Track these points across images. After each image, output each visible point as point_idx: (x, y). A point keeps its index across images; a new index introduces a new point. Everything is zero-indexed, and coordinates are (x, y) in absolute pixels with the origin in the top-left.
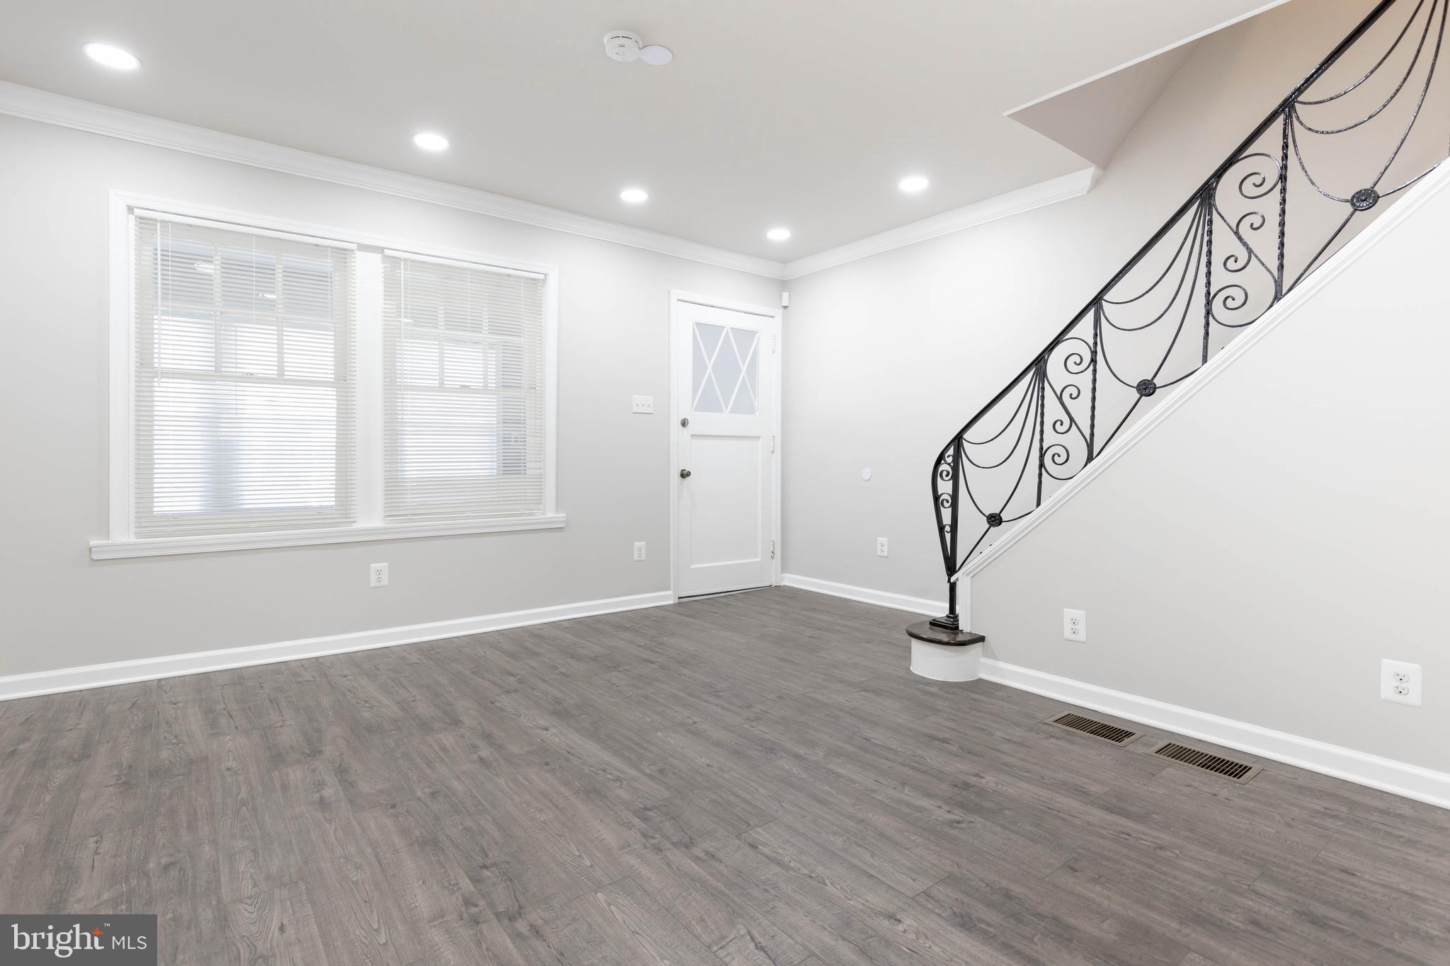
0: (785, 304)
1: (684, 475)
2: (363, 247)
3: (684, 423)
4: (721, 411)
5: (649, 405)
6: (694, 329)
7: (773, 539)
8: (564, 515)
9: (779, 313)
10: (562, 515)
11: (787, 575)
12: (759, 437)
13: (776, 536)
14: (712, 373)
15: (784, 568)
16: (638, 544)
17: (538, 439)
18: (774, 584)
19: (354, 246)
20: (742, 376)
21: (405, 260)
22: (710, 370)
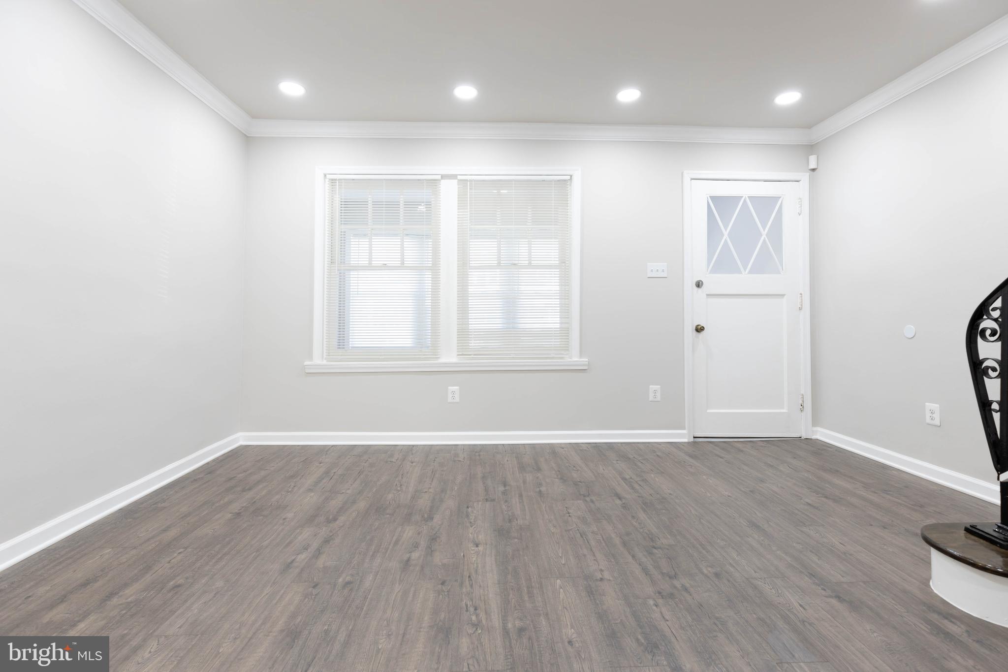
0: (812, 166)
1: (699, 329)
2: (444, 177)
3: (699, 285)
4: (740, 272)
5: (663, 270)
6: (708, 202)
7: (802, 393)
8: (587, 360)
9: (805, 177)
10: (585, 360)
11: (819, 429)
12: (783, 295)
13: (806, 389)
14: (728, 238)
15: (816, 422)
16: (653, 387)
17: (566, 301)
18: (804, 436)
19: (439, 177)
20: (762, 239)
21: (471, 181)
22: (726, 236)
